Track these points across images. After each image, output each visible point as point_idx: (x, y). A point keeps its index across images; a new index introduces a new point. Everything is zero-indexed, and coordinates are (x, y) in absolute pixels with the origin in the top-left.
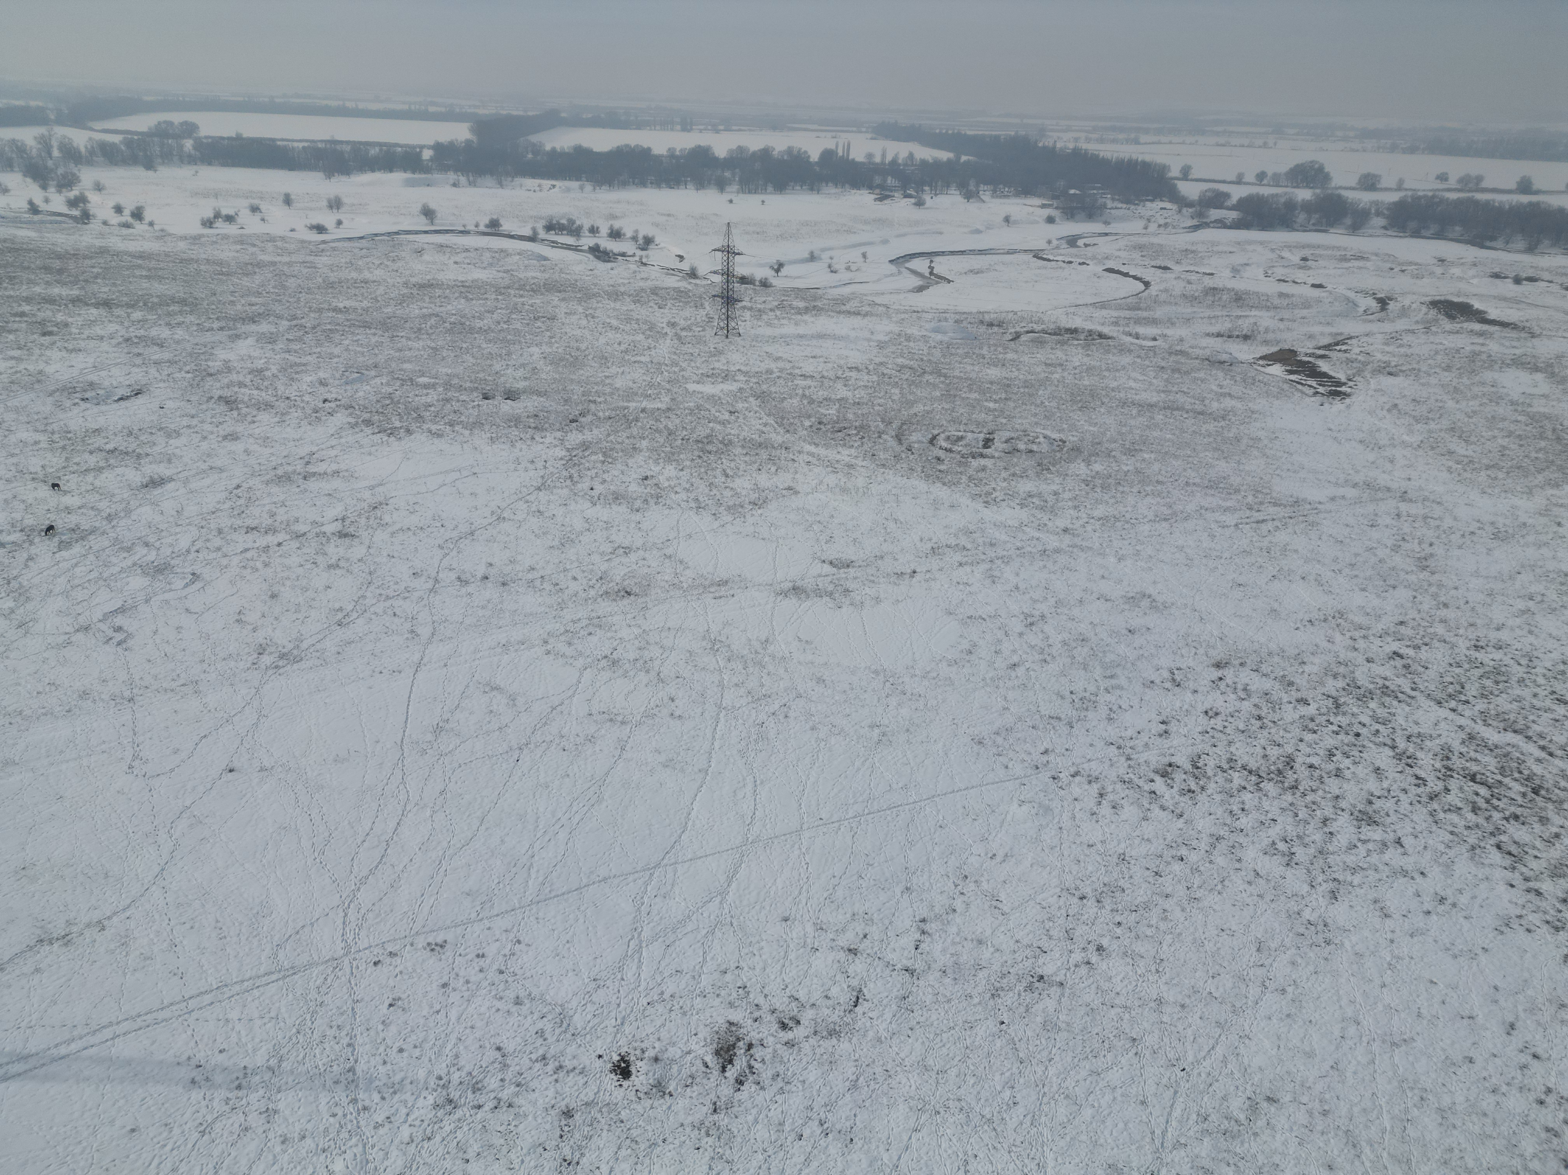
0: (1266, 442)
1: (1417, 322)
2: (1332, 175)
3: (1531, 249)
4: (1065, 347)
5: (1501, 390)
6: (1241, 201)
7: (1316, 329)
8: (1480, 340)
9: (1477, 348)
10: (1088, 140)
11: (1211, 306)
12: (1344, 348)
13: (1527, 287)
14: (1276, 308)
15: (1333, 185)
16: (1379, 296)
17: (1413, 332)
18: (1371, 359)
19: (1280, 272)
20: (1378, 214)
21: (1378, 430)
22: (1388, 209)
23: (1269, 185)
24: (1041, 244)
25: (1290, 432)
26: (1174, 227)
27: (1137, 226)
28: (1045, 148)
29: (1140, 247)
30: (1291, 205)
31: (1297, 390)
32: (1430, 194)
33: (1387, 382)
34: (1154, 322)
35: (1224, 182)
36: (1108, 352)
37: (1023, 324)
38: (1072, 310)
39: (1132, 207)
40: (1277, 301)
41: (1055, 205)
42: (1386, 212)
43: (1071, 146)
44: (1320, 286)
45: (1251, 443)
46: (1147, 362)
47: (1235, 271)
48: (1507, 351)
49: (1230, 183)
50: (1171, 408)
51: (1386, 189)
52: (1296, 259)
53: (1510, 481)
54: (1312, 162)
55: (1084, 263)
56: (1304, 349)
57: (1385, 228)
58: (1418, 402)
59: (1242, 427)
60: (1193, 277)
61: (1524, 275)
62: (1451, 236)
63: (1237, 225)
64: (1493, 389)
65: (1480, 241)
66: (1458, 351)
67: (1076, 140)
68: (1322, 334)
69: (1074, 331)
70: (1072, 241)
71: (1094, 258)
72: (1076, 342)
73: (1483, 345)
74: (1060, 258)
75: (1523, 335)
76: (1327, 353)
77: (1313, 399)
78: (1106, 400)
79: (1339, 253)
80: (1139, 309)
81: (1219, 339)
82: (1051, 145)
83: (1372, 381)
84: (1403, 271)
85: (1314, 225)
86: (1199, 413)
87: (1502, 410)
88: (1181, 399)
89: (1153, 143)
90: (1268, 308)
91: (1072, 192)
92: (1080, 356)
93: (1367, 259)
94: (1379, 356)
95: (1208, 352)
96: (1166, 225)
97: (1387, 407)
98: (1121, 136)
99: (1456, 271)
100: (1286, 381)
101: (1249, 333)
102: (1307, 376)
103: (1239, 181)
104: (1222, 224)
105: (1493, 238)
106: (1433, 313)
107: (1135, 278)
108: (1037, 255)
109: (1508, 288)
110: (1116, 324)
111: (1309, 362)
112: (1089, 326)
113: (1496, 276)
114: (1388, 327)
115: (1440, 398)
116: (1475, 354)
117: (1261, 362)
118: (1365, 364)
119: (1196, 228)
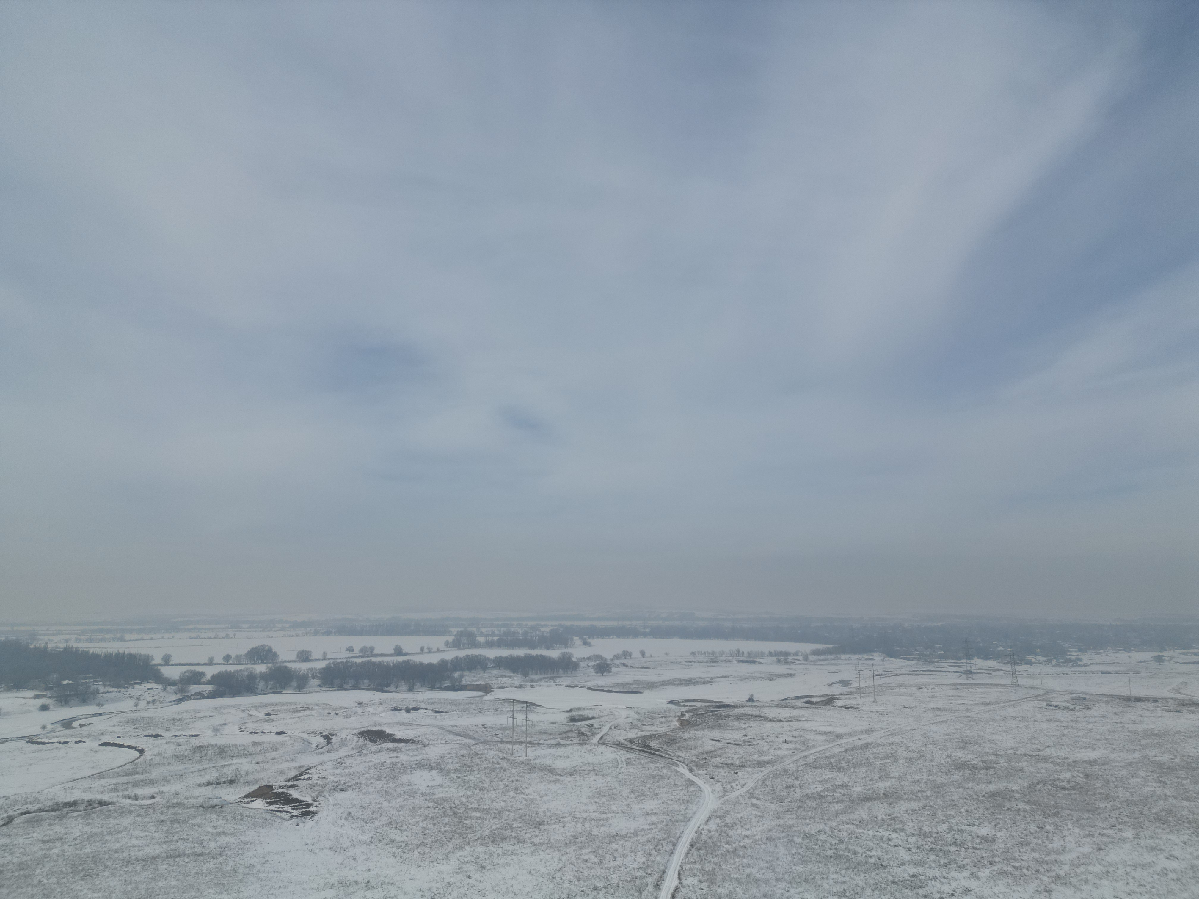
0: (259, 867)
1: (353, 749)
2: (278, 653)
3: (411, 690)
4: (64, 821)
5: (415, 787)
6: (213, 677)
7: (285, 766)
8: (395, 754)
9: (394, 760)
10: (78, 640)
11: (200, 761)
12: (306, 776)
13: (414, 714)
14: (251, 754)
15: (280, 660)
16: (324, 734)
17: (351, 756)
18: (327, 781)
19: (251, 726)
20: (314, 677)
21: (341, 836)
22: (320, 673)
23: (234, 664)
24: (37, 730)
25: (277, 853)
26: (161, 702)
27: (129, 704)
28: (36, 649)
29: (133, 722)
30: (252, 677)
31: (278, 817)
32: (345, 660)
33: (340, 796)
34: (151, 782)
35: (199, 664)
36: (109, 817)
37: (16, 807)
38: (70, 784)
39: (123, 690)
40: (252, 749)
41: (49, 694)
42: (318, 675)
43: (62, 646)
44: (282, 733)
45: (246, 871)
46: (147, 819)
47: (216, 730)
48: (412, 759)
49: (204, 664)
50: (174, 856)
51: (316, 660)
52: (261, 715)
53: (433, 853)
54: (262, 646)
55: (80, 742)
56: (278, 783)
57: (320, 686)
58: (364, 808)
59: (237, 859)
60: (182, 740)
61: (411, 707)
62: (363, 687)
63: (213, 695)
64: (409, 787)
65: (380, 688)
66: (382, 765)
67: (67, 641)
68: (289, 769)
69: (72, 805)
70: (67, 724)
71: (89, 736)
72: (75, 814)
73: (397, 757)
74: (56, 740)
75: (419, 746)
76: (295, 783)
77: (290, 822)
78: (109, 863)
79: (292, 707)
80: (137, 773)
81: (210, 787)
82: (42, 646)
83: (331, 798)
84: (337, 714)
85: (270, 689)
86: (199, 855)
87: (418, 801)
88: (181, 845)
89: (137, 640)
90: (245, 756)
91: (65, 682)
92: (80, 827)
93: (312, 709)
94: (332, 778)
95: (201, 800)
96: (154, 701)
97: (344, 816)
98: (108, 636)
99: (370, 709)
100: (267, 812)
101: (233, 778)
102: (283, 804)
103: (211, 663)
104: (201, 696)
105: (388, 685)
106: (362, 740)
107: (130, 747)
108: (31, 740)
109: (403, 716)
110: (115, 790)
111: (283, 793)
112: (88, 796)
113: (395, 709)
114: (334, 756)
115: (377, 801)
116: (394, 764)
117: (246, 800)
118: (324, 786)
119: (180, 701)
